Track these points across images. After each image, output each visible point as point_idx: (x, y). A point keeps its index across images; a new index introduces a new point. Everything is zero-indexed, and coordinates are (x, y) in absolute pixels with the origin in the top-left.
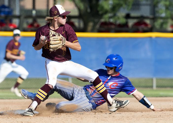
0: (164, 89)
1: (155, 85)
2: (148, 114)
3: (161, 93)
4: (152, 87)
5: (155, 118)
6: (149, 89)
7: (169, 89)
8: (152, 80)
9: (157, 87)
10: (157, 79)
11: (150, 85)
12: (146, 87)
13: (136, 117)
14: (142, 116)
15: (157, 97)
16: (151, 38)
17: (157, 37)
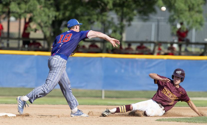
0: (110, 99)
1: (103, 95)
2: (103, 119)
3: (109, 102)
4: (101, 97)
5: (109, 122)
6: (98, 99)
7: (114, 99)
8: (102, 91)
9: (105, 97)
10: (105, 91)
11: (100, 95)
12: (97, 97)
13: (94, 121)
14: (98, 121)
15: (108, 105)
16: (101, 57)
17: (106, 57)
